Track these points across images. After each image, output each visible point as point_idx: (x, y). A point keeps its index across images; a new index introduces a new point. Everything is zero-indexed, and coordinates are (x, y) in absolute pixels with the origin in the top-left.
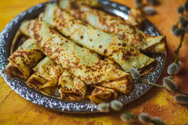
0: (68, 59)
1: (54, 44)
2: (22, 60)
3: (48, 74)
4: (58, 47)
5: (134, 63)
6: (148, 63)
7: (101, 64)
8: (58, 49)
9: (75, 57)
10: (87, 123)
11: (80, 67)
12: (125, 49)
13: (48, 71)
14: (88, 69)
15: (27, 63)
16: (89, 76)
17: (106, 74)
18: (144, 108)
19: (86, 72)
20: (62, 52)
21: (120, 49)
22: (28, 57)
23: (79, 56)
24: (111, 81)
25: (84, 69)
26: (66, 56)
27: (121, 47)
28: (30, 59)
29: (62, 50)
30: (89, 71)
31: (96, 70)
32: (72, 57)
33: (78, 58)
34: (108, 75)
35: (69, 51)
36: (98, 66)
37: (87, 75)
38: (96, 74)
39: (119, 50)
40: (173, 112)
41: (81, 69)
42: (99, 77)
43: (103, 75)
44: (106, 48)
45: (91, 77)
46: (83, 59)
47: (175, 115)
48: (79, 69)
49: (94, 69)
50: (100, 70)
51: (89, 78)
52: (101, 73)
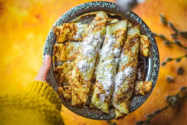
2: (68, 33)
6: (103, 111)
11: (77, 72)
14: (78, 78)
15: (68, 37)
16: (74, 80)
17: (80, 90)
19: (76, 77)
24: (76, 94)
25: (77, 75)
28: (72, 36)
30: (77, 78)
31: (80, 82)
34: (80, 91)
41: (76, 73)
42: (76, 86)
43: (78, 88)
45: (74, 82)
48: (76, 72)
49: (81, 81)
50: (82, 84)
51: (72, 81)
52: (79, 86)
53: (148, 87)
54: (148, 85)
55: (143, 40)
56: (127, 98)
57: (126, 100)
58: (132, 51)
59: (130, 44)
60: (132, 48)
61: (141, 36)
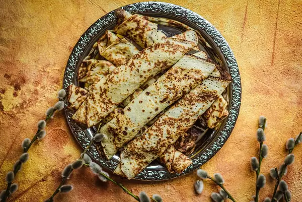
0: (119, 74)
1: (140, 63)
3: (117, 53)
4: (137, 66)
5: (106, 137)
6: (105, 151)
7: (108, 105)
8: (134, 66)
9: (120, 81)
10: (58, 78)
11: (106, 83)
12: (120, 132)
13: (121, 52)
14: (103, 90)
15: (129, 33)
18: (64, 131)
19: (100, 87)
20: (129, 69)
21: (121, 127)
22: (137, 35)
23: (120, 85)
25: (104, 87)
26: (123, 72)
27: (123, 129)
28: (135, 36)
29: (132, 70)
30: (101, 91)
31: (101, 97)
32: (119, 78)
33: (118, 84)
35: (129, 76)
36: (106, 101)
37: (97, 88)
38: (97, 97)
39: (119, 126)
40: (55, 155)
42: (93, 98)
43: (95, 103)
44: (125, 115)
45: (95, 91)
46: (116, 89)
47: (52, 155)
49: (104, 97)
50: (101, 102)
51: (93, 89)
52: (97, 102)
53: (181, 166)
54: (182, 163)
55: (219, 104)
56: (145, 158)
57: (142, 160)
58: (194, 107)
59: (198, 96)
60: (197, 104)
61: (221, 97)
